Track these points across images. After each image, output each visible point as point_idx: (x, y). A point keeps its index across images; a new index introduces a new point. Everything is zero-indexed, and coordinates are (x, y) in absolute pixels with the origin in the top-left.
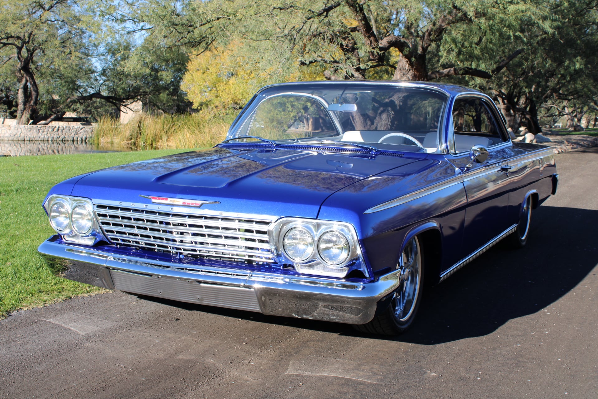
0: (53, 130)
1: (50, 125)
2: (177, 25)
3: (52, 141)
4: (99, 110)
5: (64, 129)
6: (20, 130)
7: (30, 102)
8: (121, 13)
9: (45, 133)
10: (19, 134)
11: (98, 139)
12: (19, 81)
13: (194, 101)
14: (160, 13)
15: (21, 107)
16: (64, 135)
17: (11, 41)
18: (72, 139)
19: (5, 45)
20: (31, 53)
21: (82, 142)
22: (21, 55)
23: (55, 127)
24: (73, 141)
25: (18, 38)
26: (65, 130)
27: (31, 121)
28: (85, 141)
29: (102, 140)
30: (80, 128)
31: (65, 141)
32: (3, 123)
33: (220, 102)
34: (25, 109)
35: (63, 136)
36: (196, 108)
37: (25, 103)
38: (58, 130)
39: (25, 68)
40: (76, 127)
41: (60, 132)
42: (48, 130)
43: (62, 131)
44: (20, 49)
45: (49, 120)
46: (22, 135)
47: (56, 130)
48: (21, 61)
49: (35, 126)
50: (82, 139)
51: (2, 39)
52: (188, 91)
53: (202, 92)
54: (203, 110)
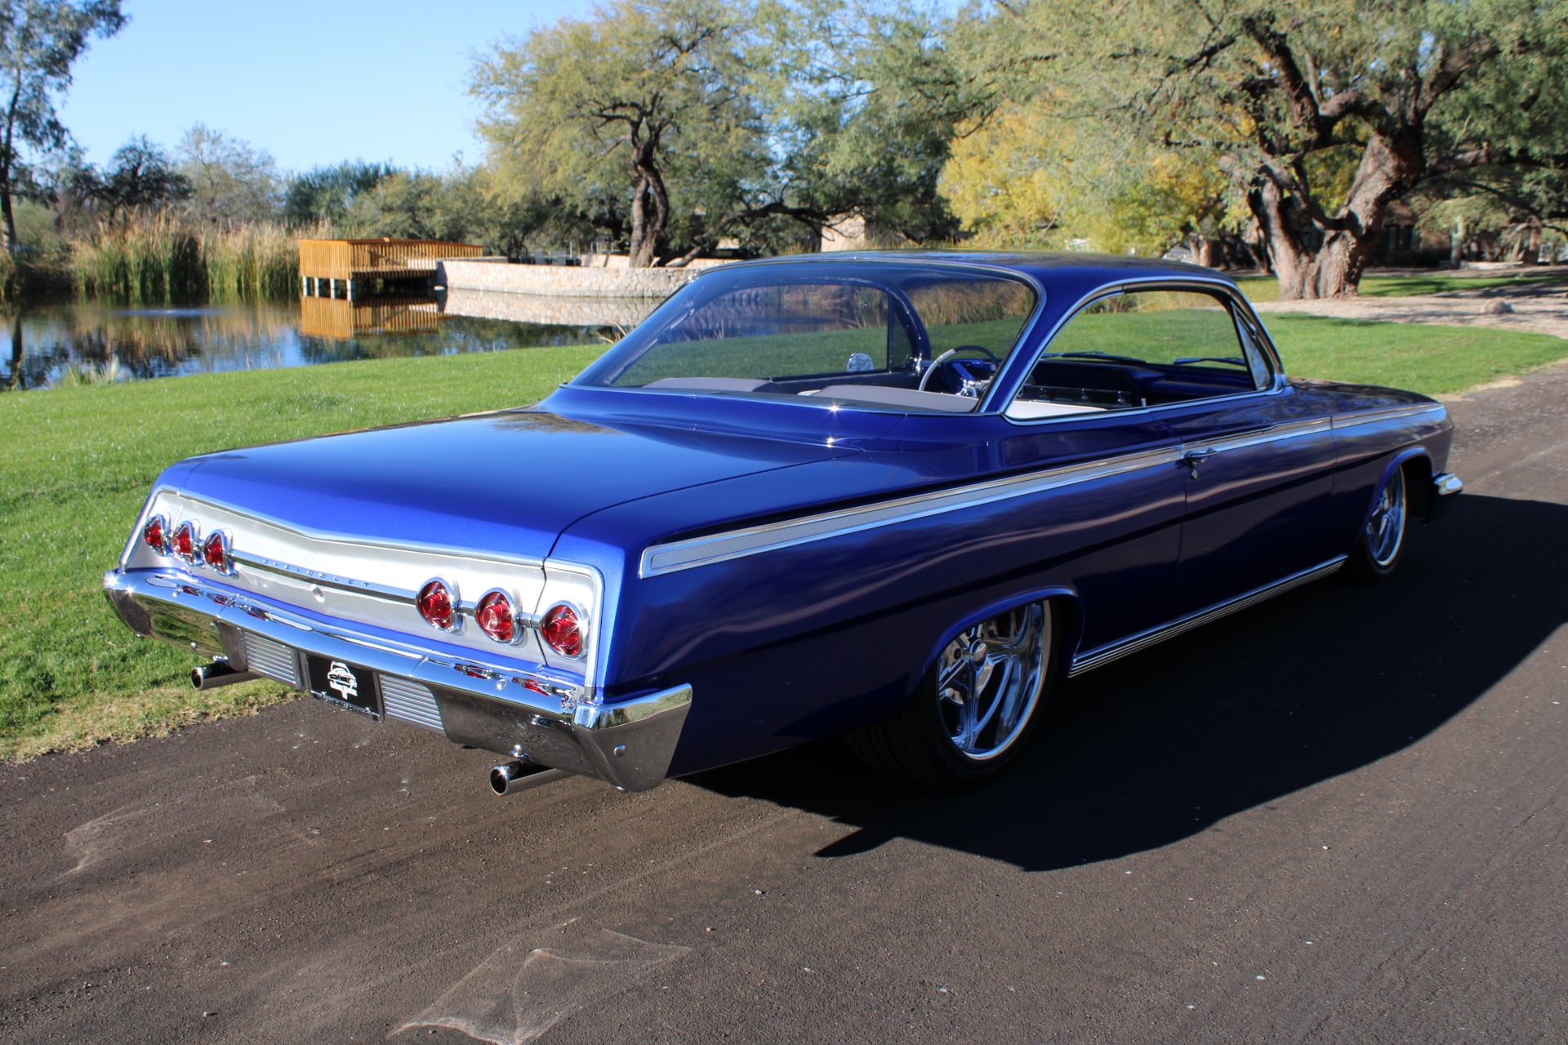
1: (689, 266)
2: (924, 83)
4: (781, 234)
6: (635, 277)
7: (653, 225)
8: (819, 65)
10: (633, 285)
12: (635, 184)
13: (963, 216)
14: (891, 62)
15: (637, 234)
17: (619, 112)
20: (656, 132)
22: (638, 137)
25: (634, 105)
27: (656, 259)
32: (605, 265)
33: (1015, 217)
34: (644, 238)
36: (966, 229)
37: (645, 226)
39: (646, 161)
44: (636, 126)
45: (688, 257)
46: (639, 287)
48: (638, 149)
49: (662, 270)
51: (605, 109)
52: (952, 197)
53: (979, 197)
54: (980, 234)
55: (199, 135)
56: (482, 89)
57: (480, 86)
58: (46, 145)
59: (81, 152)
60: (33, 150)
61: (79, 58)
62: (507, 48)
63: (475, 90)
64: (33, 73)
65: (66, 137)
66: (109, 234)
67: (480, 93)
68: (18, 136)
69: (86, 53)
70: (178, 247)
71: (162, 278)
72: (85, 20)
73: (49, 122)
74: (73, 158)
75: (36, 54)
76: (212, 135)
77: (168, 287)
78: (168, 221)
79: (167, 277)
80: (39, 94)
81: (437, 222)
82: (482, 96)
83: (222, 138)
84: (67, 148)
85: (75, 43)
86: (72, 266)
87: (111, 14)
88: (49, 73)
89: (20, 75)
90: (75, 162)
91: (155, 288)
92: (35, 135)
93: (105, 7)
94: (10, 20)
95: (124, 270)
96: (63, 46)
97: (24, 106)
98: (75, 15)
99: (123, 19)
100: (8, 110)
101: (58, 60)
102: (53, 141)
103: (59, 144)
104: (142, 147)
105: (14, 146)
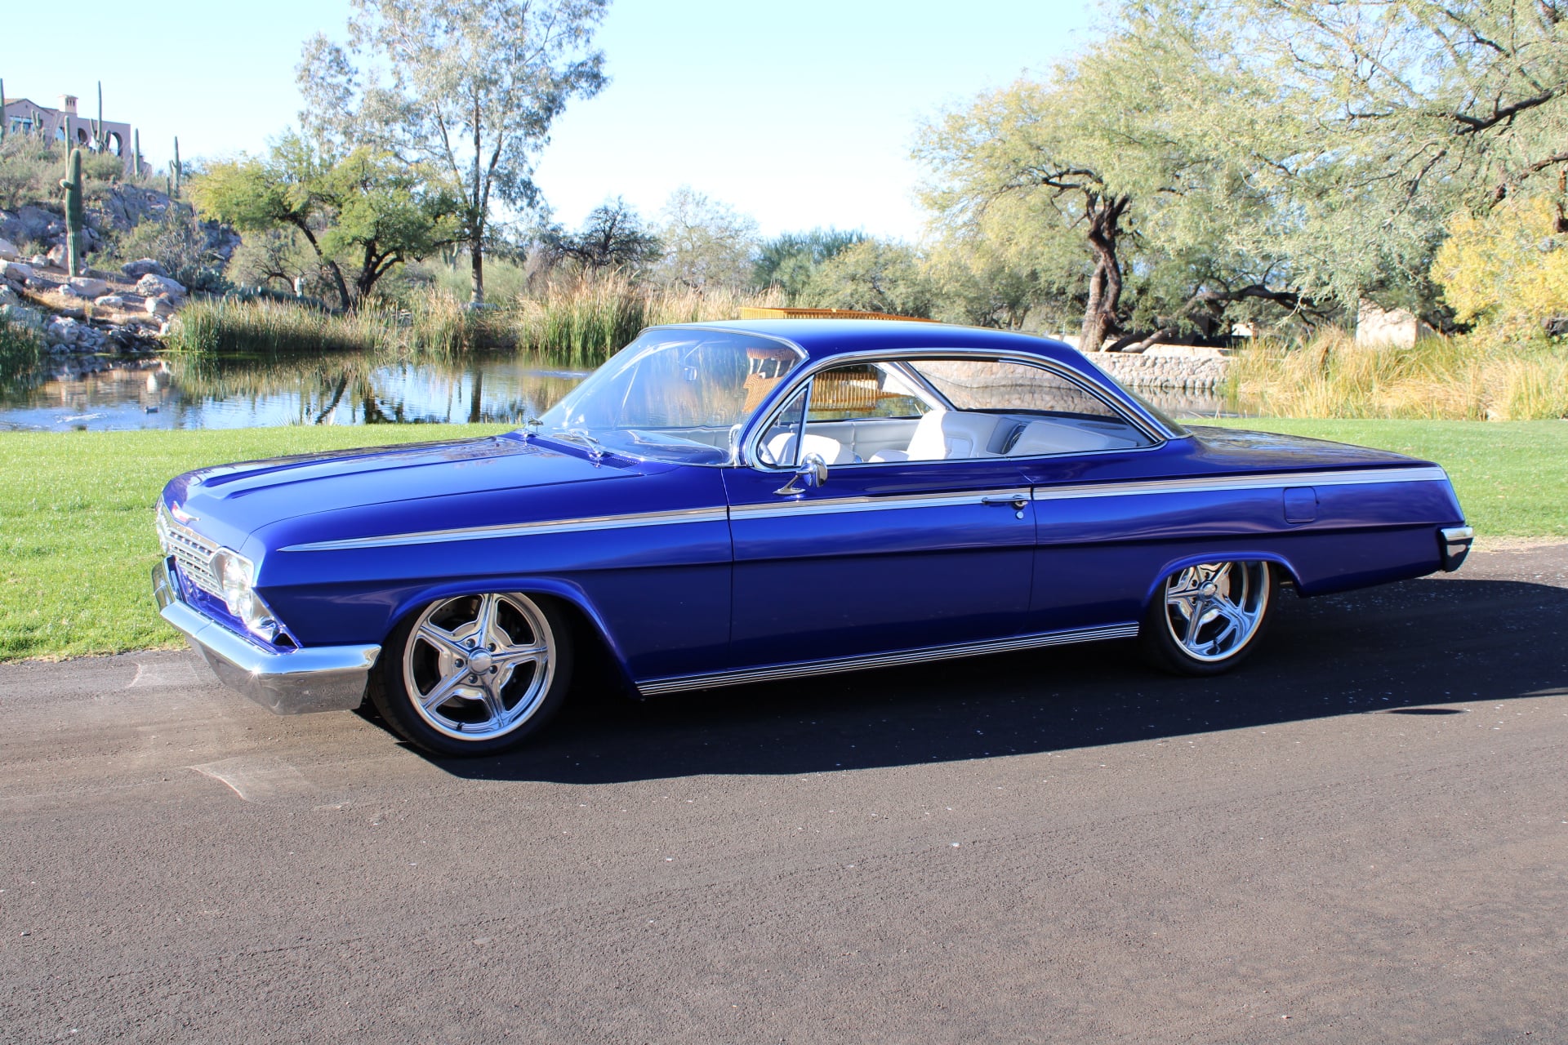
0: (1144, 364)
1: (1146, 353)
3: (1140, 386)
5: (1166, 362)
7: (1103, 305)
9: (1127, 369)
11: (1236, 386)
12: (1096, 259)
13: (1458, 305)
15: (1090, 314)
16: (1166, 374)
17: (1070, 180)
18: (1182, 385)
19: (1063, 188)
20: (1110, 203)
21: (1203, 392)
22: (1093, 208)
23: (1149, 358)
24: (1184, 388)
25: (1087, 173)
26: (1168, 365)
27: (1109, 342)
28: (1211, 388)
29: (1242, 387)
30: (1202, 361)
31: (1166, 387)
33: (1521, 308)
35: (1162, 378)
36: (1463, 322)
37: (1099, 305)
38: (1154, 364)
40: (1193, 359)
41: (1157, 369)
42: (1134, 364)
43: (1162, 366)
44: (1092, 195)
45: (1146, 342)
47: (1149, 363)
48: (1092, 221)
49: (1109, 354)
50: (1203, 384)
51: (1051, 178)
52: (1446, 283)
53: (1478, 287)
54: (1478, 328)
55: (684, 197)
56: (923, 154)
57: (921, 151)
58: (519, 203)
59: (550, 212)
60: (506, 209)
61: (554, 119)
62: (954, 111)
63: (916, 154)
64: (513, 134)
65: (538, 197)
66: (557, 294)
67: (920, 158)
68: (493, 196)
69: (563, 114)
70: (622, 310)
71: (604, 339)
72: (568, 82)
73: (523, 182)
74: (542, 217)
75: (515, 115)
76: (697, 197)
77: (608, 350)
78: (615, 283)
79: (608, 340)
80: (517, 154)
81: (899, 295)
82: (924, 161)
83: (707, 201)
84: (538, 209)
85: (553, 105)
86: (519, 324)
87: (591, 76)
88: (527, 134)
89: (501, 135)
90: (544, 222)
91: (595, 349)
92: (510, 195)
93: (587, 69)
94: (495, 83)
95: (568, 331)
96: (540, 108)
97: (502, 166)
98: (553, 76)
99: (604, 80)
100: (487, 170)
101: (536, 122)
102: (526, 201)
103: (531, 204)
104: (617, 208)
105: (488, 204)
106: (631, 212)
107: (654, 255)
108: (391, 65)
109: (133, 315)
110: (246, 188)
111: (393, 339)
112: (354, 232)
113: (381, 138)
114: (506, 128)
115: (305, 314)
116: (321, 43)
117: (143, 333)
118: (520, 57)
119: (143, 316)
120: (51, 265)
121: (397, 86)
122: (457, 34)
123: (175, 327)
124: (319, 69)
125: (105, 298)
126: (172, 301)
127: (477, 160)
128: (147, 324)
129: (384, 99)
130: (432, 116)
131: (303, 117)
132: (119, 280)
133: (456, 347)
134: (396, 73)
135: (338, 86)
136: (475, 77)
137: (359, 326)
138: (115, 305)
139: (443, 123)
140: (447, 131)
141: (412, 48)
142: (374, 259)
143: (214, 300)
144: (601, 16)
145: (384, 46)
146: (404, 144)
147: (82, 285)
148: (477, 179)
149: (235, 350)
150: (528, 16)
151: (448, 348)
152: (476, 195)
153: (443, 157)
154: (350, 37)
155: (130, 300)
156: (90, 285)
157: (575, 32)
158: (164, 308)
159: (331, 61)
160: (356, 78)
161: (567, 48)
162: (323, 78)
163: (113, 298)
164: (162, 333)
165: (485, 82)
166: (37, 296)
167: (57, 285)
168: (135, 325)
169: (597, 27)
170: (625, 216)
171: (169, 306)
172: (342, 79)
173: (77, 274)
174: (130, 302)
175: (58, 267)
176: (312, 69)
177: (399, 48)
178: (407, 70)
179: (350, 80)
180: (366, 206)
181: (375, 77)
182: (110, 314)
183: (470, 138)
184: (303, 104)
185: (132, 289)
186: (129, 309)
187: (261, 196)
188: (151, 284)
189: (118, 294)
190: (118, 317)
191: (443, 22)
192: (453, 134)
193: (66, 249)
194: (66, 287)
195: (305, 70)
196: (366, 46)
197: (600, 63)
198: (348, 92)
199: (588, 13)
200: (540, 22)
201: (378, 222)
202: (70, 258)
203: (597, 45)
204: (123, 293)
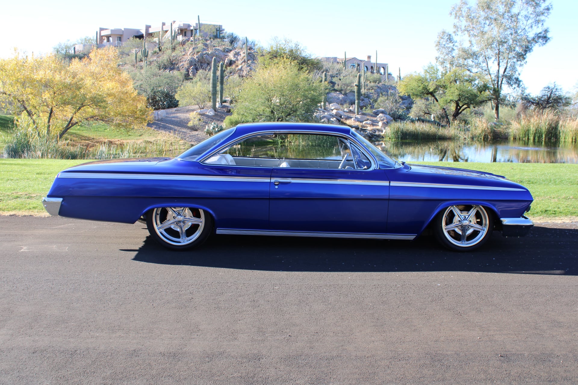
58: (514, 86)
59: (525, 89)
60: (509, 88)
61: (528, 54)
64: (512, 61)
65: (521, 83)
66: (524, 119)
68: (504, 84)
70: (550, 125)
71: (542, 136)
72: (534, 40)
73: (515, 78)
74: (522, 91)
75: (512, 54)
77: (544, 139)
78: (548, 115)
79: (544, 136)
80: (513, 68)
84: (520, 88)
85: (527, 49)
86: (510, 130)
87: (544, 37)
88: (518, 61)
89: (508, 61)
90: (523, 92)
91: (539, 139)
92: (510, 83)
93: (542, 35)
94: (506, 42)
95: (528, 133)
96: (522, 50)
97: (508, 73)
98: (528, 39)
99: (549, 39)
100: (502, 74)
101: (520, 56)
102: (517, 85)
103: (518, 86)
104: (553, 87)
105: (502, 87)
106: (559, 88)
107: (567, 104)
108: (469, 39)
109: (375, 127)
110: (414, 84)
111: (462, 135)
112: (451, 98)
113: (463, 65)
114: (509, 59)
115: (432, 127)
116: (444, 32)
117: (377, 133)
118: (516, 32)
119: (378, 127)
120: (350, 111)
121: (470, 46)
122: (492, 26)
123: (388, 131)
124: (443, 42)
125: (366, 122)
126: (387, 122)
127: (498, 71)
128: (379, 130)
129: (464, 51)
130: (483, 56)
131: (437, 59)
132: (371, 116)
133: (485, 138)
134: (470, 41)
135: (449, 47)
136: (498, 41)
137: (450, 131)
138: (369, 124)
139: (486, 58)
140: (488, 61)
141: (476, 32)
142: (459, 107)
143: (401, 122)
144: (548, 15)
145: (466, 32)
146: (472, 66)
147: (359, 117)
148: (498, 77)
149: (407, 139)
150: (519, 17)
151: (482, 139)
152: (498, 83)
153: (485, 70)
154: (454, 30)
155: (374, 122)
156: (361, 118)
157: (538, 22)
158: (385, 125)
159: (447, 39)
160: (456, 44)
161: (534, 28)
162: (444, 45)
163: (368, 122)
164: (383, 133)
165: (501, 43)
166: (345, 122)
167: (351, 118)
168: (375, 131)
169: (546, 19)
170: (557, 89)
171: (386, 124)
172: (451, 45)
173: (358, 114)
174: (374, 123)
175: (353, 112)
176: (441, 42)
177: (472, 32)
178: (474, 40)
179: (454, 45)
180: (455, 89)
181: (462, 43)
182: (367, 127)
183: (496, 63)
184: (437, 54)
185: (375, 119)
186: (373, 125)
187: (420, 87)
188: (382, 117)
189: (370, 120)
190: (369, 128)
191: (488, 22)
192: (490, 62)
193: (355, 106)
194: (354, 118)
195: (438, 42)
196: (459, 33)
197: (547, 32)
198: (453, 49)
199: (543, 14)
200: (524, 19)
201: (459, 94)
202: (356, 109)
203: (545, 26)
204: (372, 120)
